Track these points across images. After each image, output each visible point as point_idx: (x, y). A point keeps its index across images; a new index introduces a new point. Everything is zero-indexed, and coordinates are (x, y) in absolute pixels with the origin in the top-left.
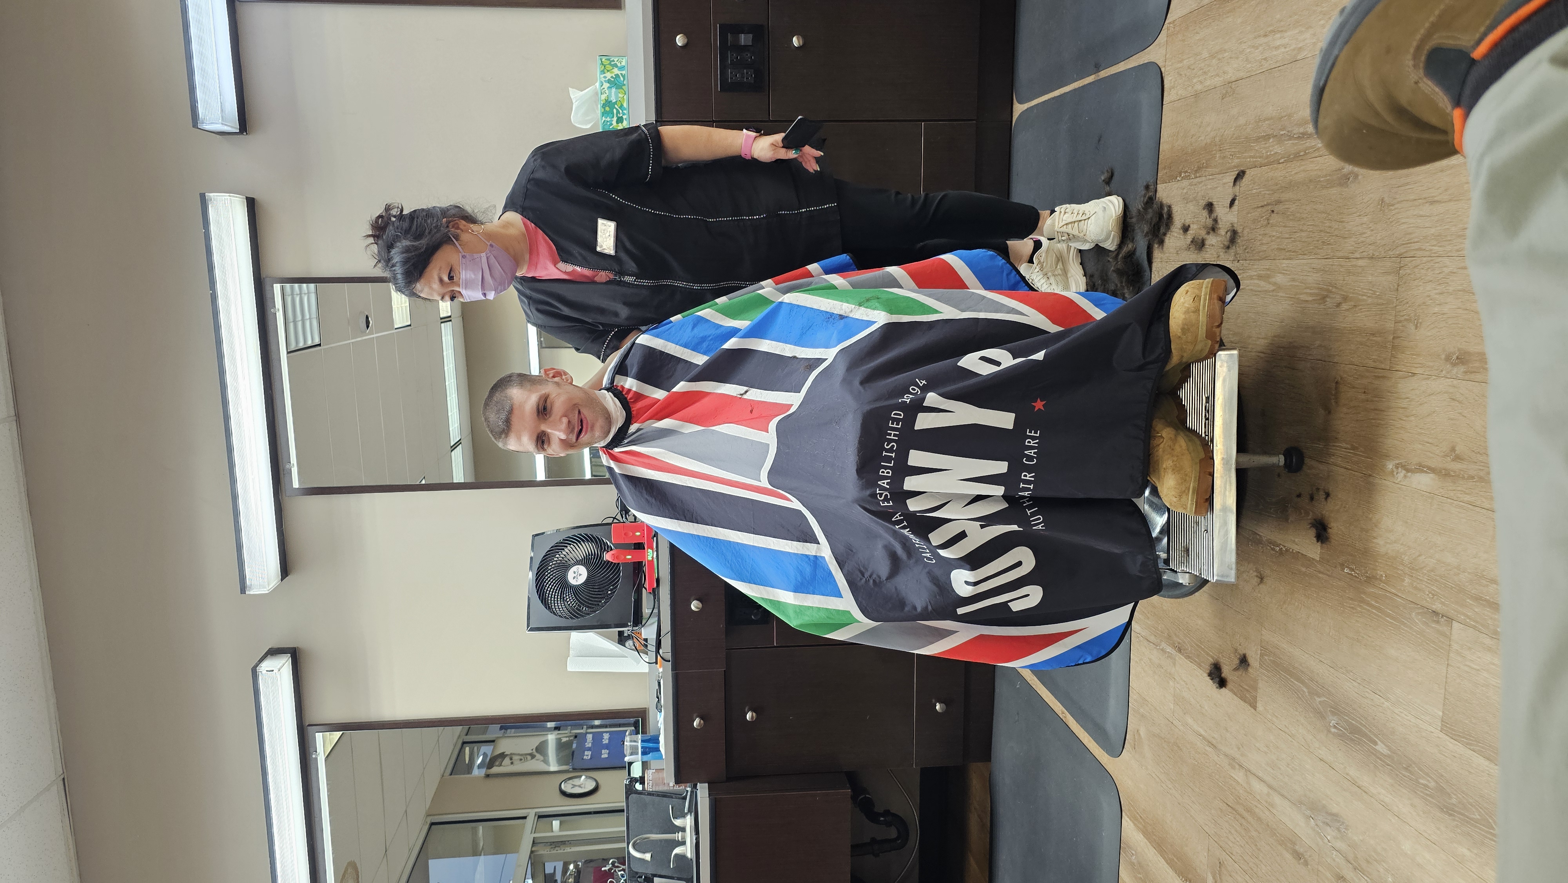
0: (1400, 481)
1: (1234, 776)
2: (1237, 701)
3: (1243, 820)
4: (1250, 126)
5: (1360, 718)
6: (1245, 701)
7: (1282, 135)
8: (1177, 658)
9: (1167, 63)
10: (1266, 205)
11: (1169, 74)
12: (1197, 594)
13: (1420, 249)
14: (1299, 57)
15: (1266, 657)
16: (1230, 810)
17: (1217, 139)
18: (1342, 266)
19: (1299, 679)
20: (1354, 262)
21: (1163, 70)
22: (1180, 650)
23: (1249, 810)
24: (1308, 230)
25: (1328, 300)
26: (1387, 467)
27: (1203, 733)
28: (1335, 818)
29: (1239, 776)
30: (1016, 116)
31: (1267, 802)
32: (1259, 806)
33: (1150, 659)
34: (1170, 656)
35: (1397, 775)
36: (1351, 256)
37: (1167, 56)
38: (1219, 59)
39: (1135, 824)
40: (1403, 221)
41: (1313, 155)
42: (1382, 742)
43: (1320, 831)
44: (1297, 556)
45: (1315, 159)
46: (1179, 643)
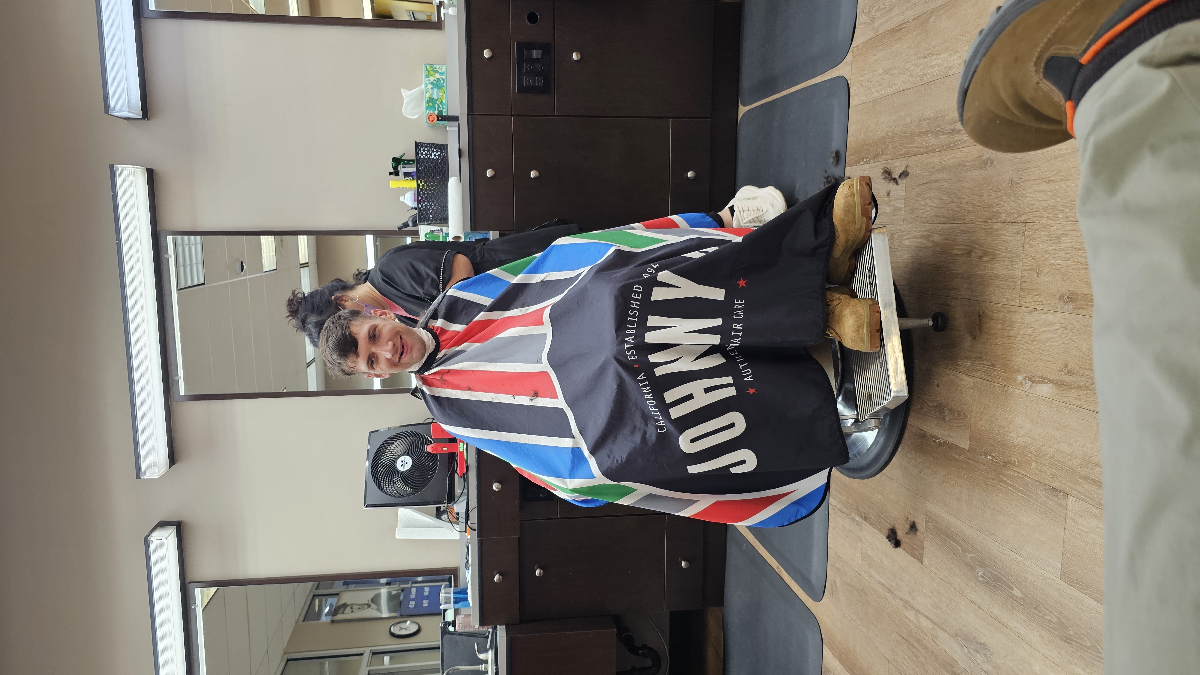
0: (1028, 390)
1: (906, 614)
2: (909, 557)
3: (914, 649)
4: (914, 124)
5: (999, 569)
6: (914, 557)
7: (937, 131)
8: (863, 525)
9: (852, 77)
10: (926, 183)
11: (854, 85)
12: (878, 476)
13: (1040, 216)
14: (949, 74)
15: (930, 524)
16: (904, 641)
17: (890, 134)
18: (983, 229)
19: (955, 541)
20: (992, 226)
21: (849, 82)
22: (865, 519)
23: (918, 641)
24: (958, 202)
25: (973, 254)
26: (1018, 379)
27: (883, 582)
28: (983, 646)
29: (911, 615)
30: (740, 115)
31: (931, 635)
32: (925, 637)
33: (843, 526)
34: (858, 524)
35: (1029, 613)
36: (990, 221)
37: (852, 72)
38: (891, 75)
39: (833, 654)
40: (1027, 195)
41: (961, 147)
42: (1016, 587)
43: (971, 657)
44: (952, 447)
45: (962, 149)
46: (865, 513)
